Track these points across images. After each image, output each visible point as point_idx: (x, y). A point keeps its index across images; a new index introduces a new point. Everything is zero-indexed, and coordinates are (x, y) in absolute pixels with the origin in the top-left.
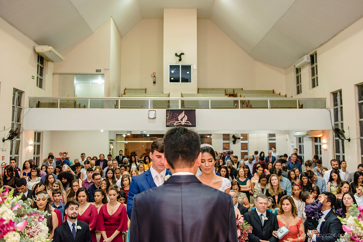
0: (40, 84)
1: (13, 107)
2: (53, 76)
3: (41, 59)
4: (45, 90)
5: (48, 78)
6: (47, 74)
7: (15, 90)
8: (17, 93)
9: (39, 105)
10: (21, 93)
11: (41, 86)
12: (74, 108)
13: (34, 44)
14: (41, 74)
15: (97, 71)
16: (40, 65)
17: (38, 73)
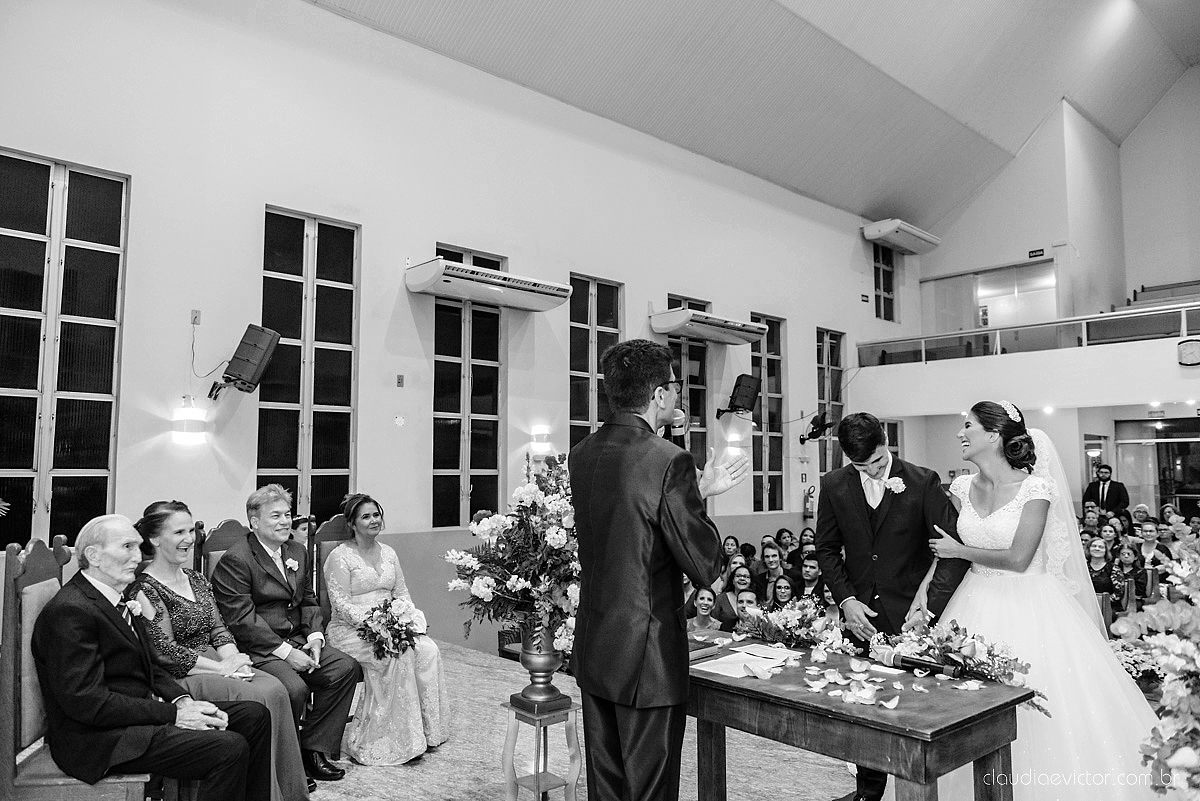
0: (886, 310)
1: (819, 368)
2: (921, 287)
3: (885, 255)
4: (900, 323)
5: (906, 293)
6: (904, 284)
7: (821, 333)
8: (827, 339)
9: (885, 358)
10: (837, 337)
11: (889, 316)
12: (985, 355)
13: (860, 222)
14: (889, 288)
15: (1033, 254)
16: (882, 267)
17: (877, 286)
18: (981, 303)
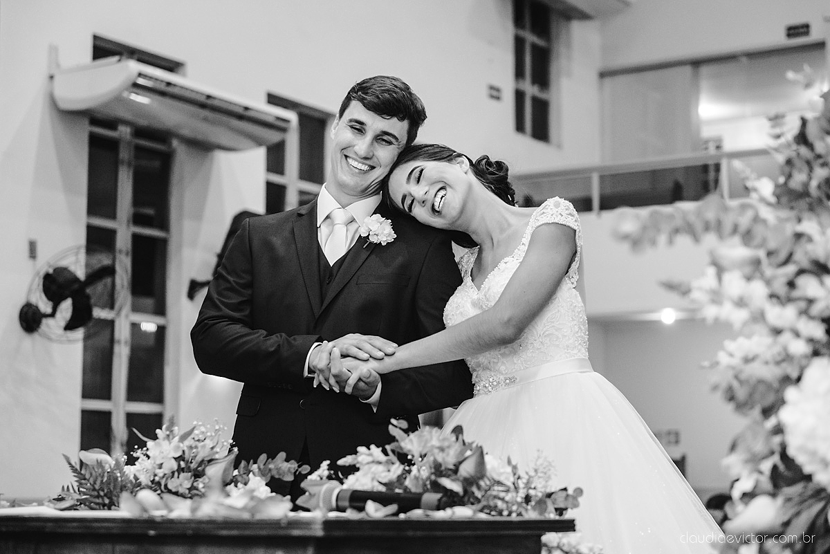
0: (535, 119)
3: (535, 14)
4: (561, 147)
6: (569, 77)
11: (541, 132)
15: (793, 31)
16: (530, 38)
17: (519, 73)
18: (707, 132)
